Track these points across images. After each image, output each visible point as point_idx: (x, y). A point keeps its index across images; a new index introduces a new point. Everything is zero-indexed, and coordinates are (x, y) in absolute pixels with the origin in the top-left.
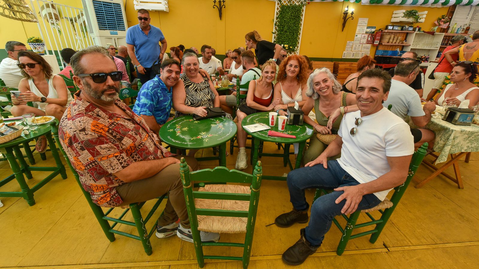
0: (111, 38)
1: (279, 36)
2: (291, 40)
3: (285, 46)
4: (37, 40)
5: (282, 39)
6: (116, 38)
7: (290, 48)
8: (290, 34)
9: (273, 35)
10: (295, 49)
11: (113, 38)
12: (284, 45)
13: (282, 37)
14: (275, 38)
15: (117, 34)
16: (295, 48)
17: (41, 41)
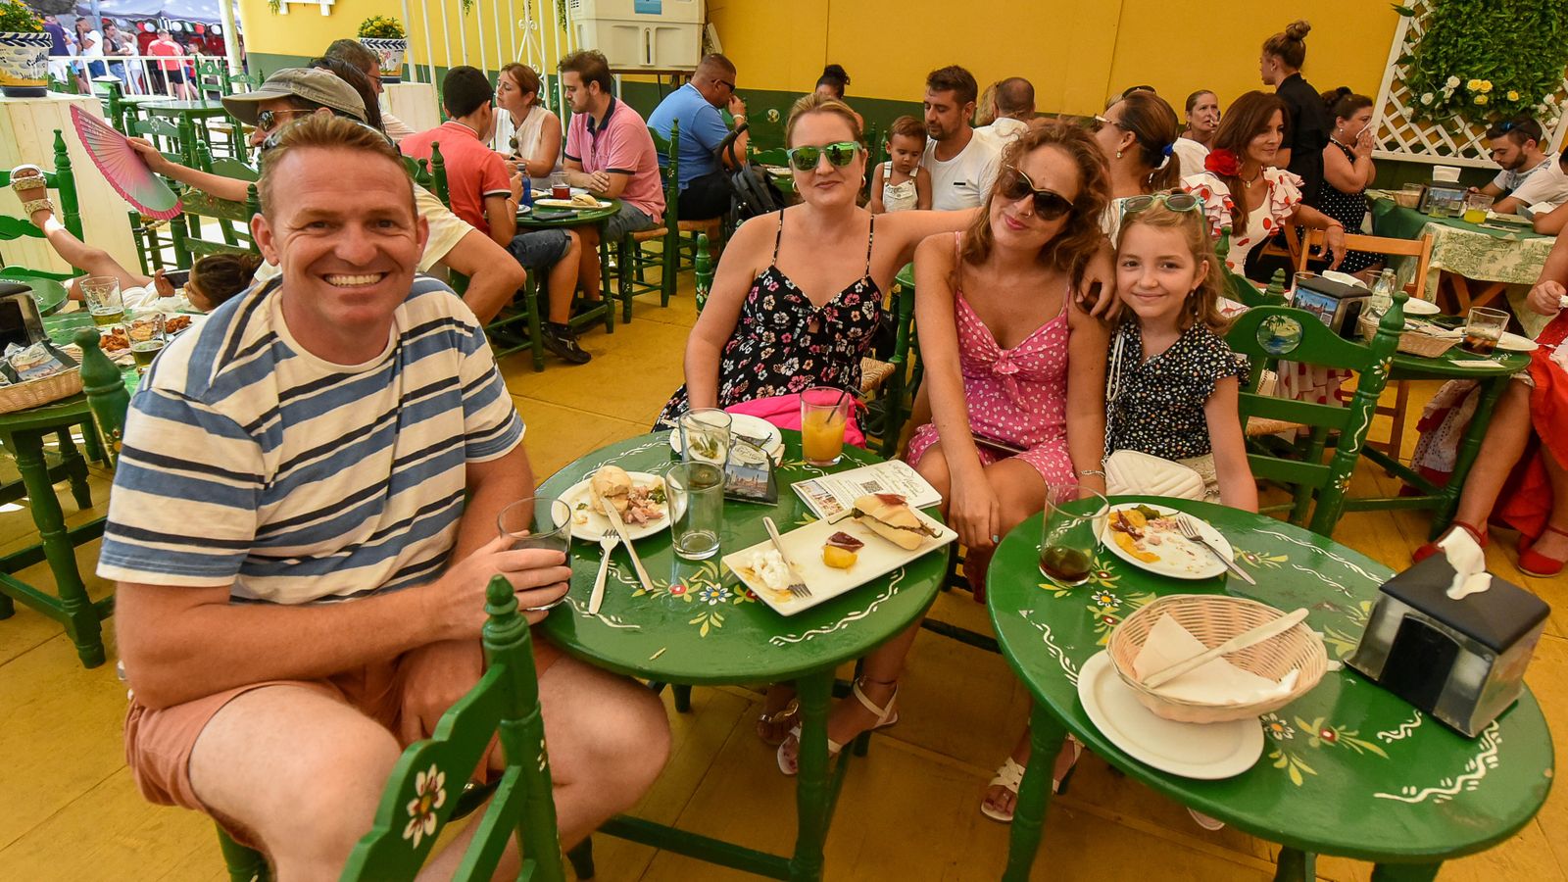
0: (636, 28)
1: (1443, 27)
2: (1517, 56)
3: (1473, 85)
4: (386, 26)
5: (1455, 46)
6: (653, 27)
7: (1505, 101)
8: (1516, 20)
9: (1404, 23)
10: (1542, 108)
11: (642, 27)
12: (1464, 83)
13: (1460, 35)
14: (1408, 40)
15: (660, 13)
16: (1539, 100)
17: (398, 34)
